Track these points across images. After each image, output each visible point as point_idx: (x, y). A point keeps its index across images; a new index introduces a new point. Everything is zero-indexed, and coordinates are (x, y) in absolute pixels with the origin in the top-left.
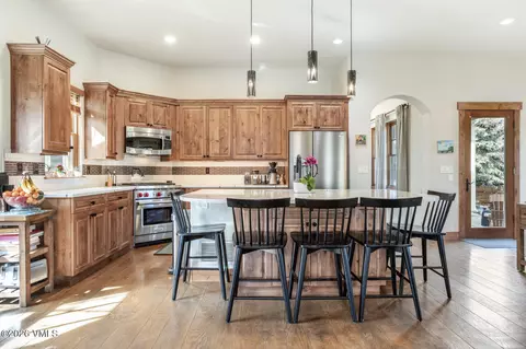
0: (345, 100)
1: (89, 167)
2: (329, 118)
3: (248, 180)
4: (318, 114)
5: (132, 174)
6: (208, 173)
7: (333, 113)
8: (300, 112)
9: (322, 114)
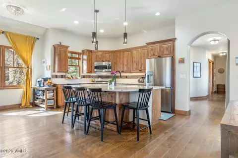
0: (174, 40)
1: (84, 76)
2: (165, 51)
3: (139, 81)
4: (160, 50)
5: (98, 78)
6: (127, 78)
7: (167, 48)
8: (152, 50)
9: (162, 49)
